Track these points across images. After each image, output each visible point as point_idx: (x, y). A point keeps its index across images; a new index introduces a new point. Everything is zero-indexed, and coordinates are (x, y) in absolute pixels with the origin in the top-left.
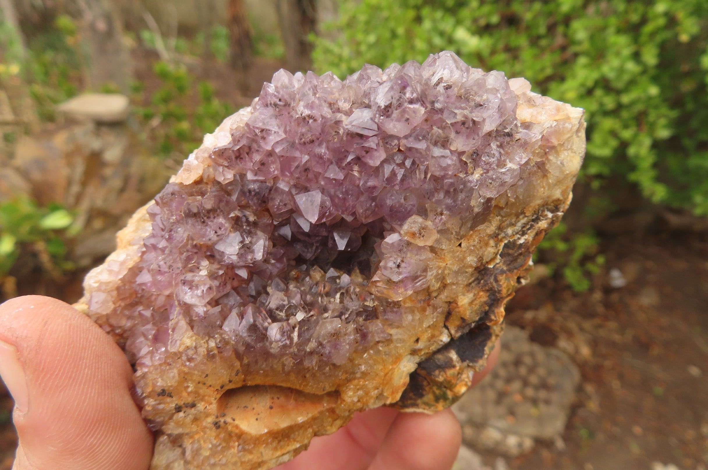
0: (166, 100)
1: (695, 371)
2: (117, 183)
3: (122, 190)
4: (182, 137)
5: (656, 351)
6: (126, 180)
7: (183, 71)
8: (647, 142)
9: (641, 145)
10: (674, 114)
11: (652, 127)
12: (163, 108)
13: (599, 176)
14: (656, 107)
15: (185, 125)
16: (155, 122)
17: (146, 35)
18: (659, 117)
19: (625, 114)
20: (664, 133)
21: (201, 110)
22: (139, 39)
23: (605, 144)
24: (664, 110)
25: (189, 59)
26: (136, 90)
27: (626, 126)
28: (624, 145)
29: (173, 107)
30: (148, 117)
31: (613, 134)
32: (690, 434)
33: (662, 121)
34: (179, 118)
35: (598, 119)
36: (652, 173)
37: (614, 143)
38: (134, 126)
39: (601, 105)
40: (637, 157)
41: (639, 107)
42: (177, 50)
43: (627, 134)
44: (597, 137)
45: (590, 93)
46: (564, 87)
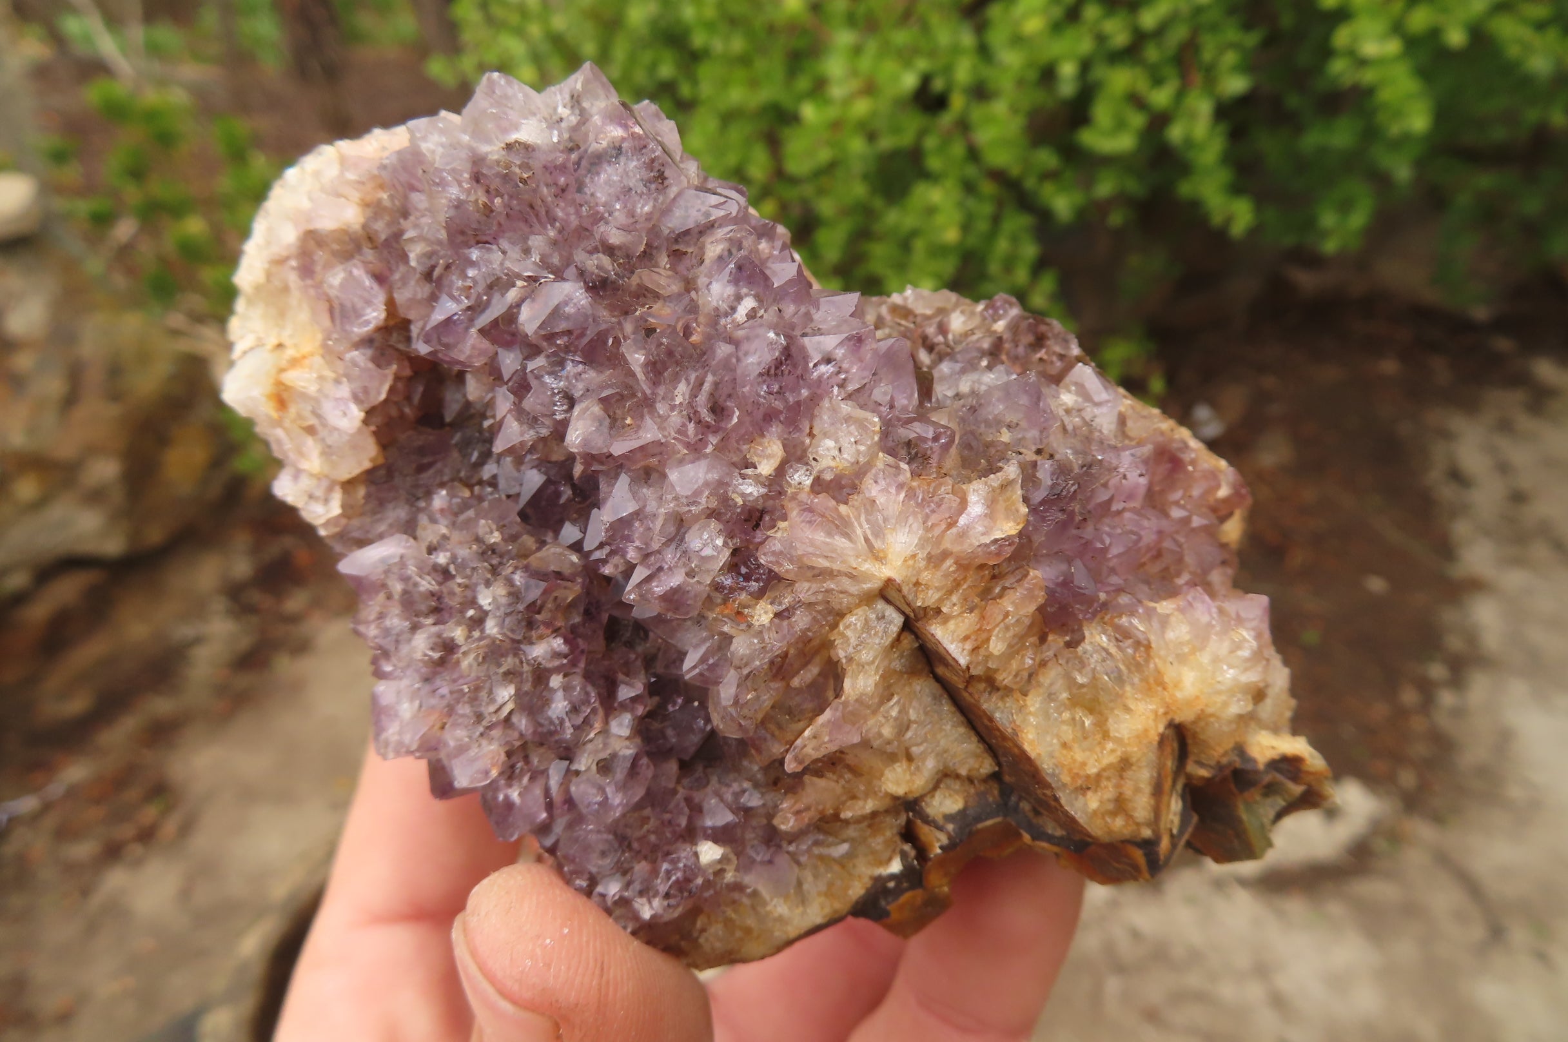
0: (137, 173)
1: (1376, 584)
2: (53, 386)
3: (70, 401)
4: (192, 253)
5: (1298, 558)
6: (75, 375)
7: (178, 97)
8: (1202, 107)
9: (1193, 116)
10: (1252, 39)
11: (1210, 74)
12: (132, 194)
13: (1121, 199)
14: (1214, 28)
15: (195, 226)
16: (125, 230)
17: (72, 26)
18: (1223, 49)
19: (1152, 53)
20: (1235, 85)
21: (225, 183)
22: (57, 39)
23: (1120, 125)
24: (1232, 33)
25: (191, 71)
26: (59, 157)
27: (1157, 81)
28: (1159, 121)
29: (160, 188)
30: (102, 221)
31: (1136, 100)
32: (1379, 711)
33: (1230, 58)
34: (177, 211)
35: (1100, 72)
36: (1224, 176)
37: (1138, 120)
38: (72, 243)
39: (1101, 39)
40: (1189, 143)
41: (1179, 34)
42: (154, 50)
43: (1161, 97)
44: (1102, 113)
45: (1073, 15)
46: (1019, 10)
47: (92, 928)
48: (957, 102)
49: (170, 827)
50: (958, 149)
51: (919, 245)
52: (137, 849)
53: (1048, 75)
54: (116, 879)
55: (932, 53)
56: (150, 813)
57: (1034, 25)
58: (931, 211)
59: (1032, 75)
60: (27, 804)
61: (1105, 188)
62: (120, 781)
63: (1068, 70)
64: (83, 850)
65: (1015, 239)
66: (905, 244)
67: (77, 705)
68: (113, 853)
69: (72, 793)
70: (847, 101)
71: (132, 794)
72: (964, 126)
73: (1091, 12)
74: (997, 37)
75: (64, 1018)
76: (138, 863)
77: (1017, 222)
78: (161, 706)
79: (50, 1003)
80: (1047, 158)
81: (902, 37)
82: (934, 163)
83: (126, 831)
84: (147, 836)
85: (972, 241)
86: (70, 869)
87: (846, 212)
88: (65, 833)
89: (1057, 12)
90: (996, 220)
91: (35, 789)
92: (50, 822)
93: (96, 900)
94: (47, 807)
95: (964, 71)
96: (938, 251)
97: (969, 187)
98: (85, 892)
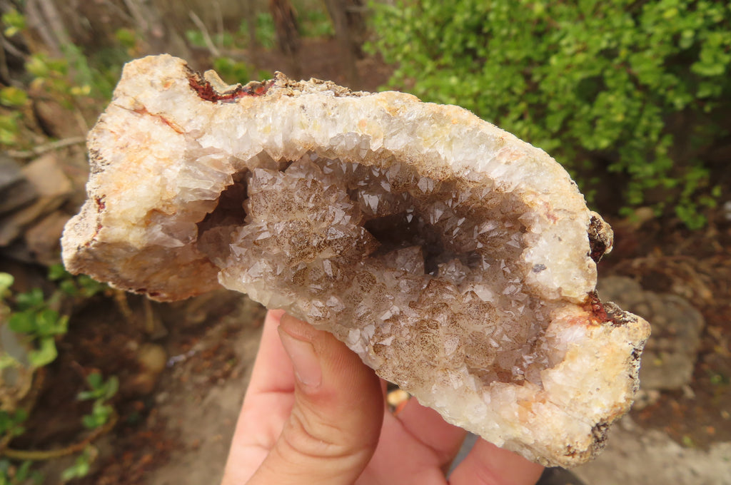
17: (192, 35)
22: (186, 41)
23: (716, 60)
25: (237, 52)
31: (725, 47)
37: (726, 59)
39: (707, 18)
42: (226, 45)
44: (706, 56)
45: (692, 7)
46: (662, 6)
47: (205, 413)
48: (623, 53)
49: (235, 373)
50: (624, 76)
51: (600, 123)
52: (222, 381)
53: (676, 38)
54: (214, 392)
55: (612, 30)
56: (228, 366)
57: (670, 13)
58: (609, 106)
59: (668, 38)
60: (182, 358)
61: (704, 92)
62: (216, 351)
63: (688, 34)
64: (202, 379)
65: (650, 120)
66: (593, 123)
67: (200, 318)
68: (213, 381)
69: (198, 354)
70: (573, 55)
71: (221, 357)
72: (626, 64)
73: (702, 5)
74: (647, 21)
75: (196, 449)
76: (223, 387)
77: (652, 110)
78: (232, 321)
79: (190, 441)
80: (671, 79)
81: (595, 23)
82: (610, 83)
83: (218, 373)
84: (227, 375)
85: (629, 120)
86: (198, 386)
87: (562, 107)
88: (195, 371)
89: (683, 6)
90: (641, 110)
91: (185, 352)
92: (189, 366)
93: (207, 401)
94: (188, 359)
95: (627, 38)
96: (611, 125)
97: (628, 94)
98: (203, 397)
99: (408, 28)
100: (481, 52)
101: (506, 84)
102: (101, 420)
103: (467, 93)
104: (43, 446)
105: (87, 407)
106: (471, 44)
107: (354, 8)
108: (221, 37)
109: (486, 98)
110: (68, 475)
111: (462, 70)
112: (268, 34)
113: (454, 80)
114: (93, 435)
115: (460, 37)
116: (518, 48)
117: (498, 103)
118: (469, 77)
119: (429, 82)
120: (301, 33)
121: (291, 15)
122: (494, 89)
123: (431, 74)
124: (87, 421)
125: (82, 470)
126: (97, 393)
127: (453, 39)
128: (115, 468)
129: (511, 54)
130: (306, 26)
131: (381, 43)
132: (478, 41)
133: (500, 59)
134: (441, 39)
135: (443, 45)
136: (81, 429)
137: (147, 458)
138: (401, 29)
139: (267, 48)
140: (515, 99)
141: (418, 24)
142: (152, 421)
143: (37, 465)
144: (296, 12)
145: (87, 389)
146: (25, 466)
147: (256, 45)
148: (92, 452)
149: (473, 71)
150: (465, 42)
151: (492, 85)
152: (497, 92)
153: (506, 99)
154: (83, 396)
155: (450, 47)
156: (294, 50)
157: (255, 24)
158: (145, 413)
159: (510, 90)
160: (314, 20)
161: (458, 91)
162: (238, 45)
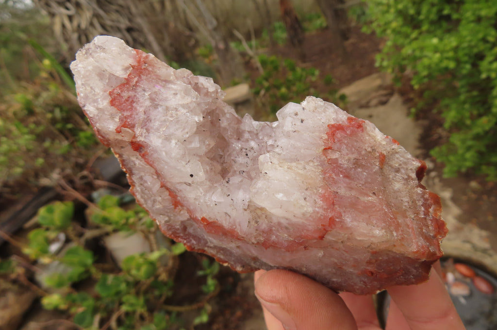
99: (392, 10)
100: (455, 16)
101: (481, 36)
102: (212, 288)
103: (448, 48)
104: (180, 303)
105: (203, 280)
106: (446, 12)
107: (340, 6)
108: (254, 42)
109: (464, 49)
110: (197, 321)
111: (439, 32)
112: (282, 35)
113: (435, 41)
114: (208, 297)
115: (435, 10)
116: (489, 7)
117: (475, 51)
118: (447, 36)
119: (415, 45)
120: (303, 30)
121: (296, 19)
122: (470, 41)
123: (416, 39)
124: (204, 288)
125: (204, 318)
126: (208, 271)
127: (429, 11)
128: (221, 319)
129: (483, 13)
130: (305, 25)
131: (374, 25)
132: (452, 9)
133: (472, 18)
134: (418, 13)
135: (422, 17)
136: (202, 293)
137: (239, 313)
138: (387, 12)
139: (281, 44)
140: (488, 45)
141: (400, 6)
142: (239, 290)
143: (179, 314)
144: (299, 17)
145: (202, 269)
146: (174, 315)
147: (274, 43)
148: (209, 308)
149: (448, 31)
150: (440, 11)
151: (469, 38)
152: (473, 43)
153: (482, 47)
154: (200, 273)
155: (427, 17)
156: (300, 42)
157: (272, 31)
158: (235, 285)
159: (484, 40)
160: (310, 20)
161: (441, 47)
162: (262, 46)
